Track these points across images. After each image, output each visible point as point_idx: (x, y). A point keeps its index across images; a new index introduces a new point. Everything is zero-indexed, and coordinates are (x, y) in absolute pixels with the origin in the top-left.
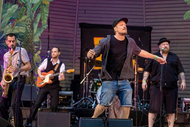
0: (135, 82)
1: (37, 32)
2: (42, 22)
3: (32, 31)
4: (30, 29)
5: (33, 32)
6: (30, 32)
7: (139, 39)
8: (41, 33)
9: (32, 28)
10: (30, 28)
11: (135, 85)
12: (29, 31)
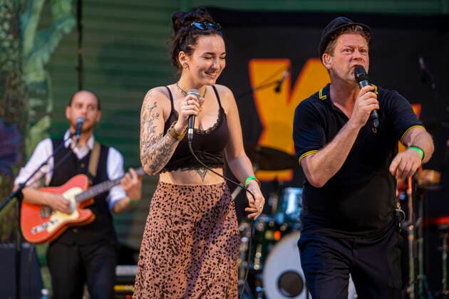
0: (409, 225)
1: (36, 48)
2: (55, 10)
3: (16, 45)
4: (11, 37)
5: (21, 47)
6: (11, 47)
7: (421, 61)
8: (52, 49)
9: (17, 32)
10: (8, 33)
11: (411, 237)
12: (6, 44)
